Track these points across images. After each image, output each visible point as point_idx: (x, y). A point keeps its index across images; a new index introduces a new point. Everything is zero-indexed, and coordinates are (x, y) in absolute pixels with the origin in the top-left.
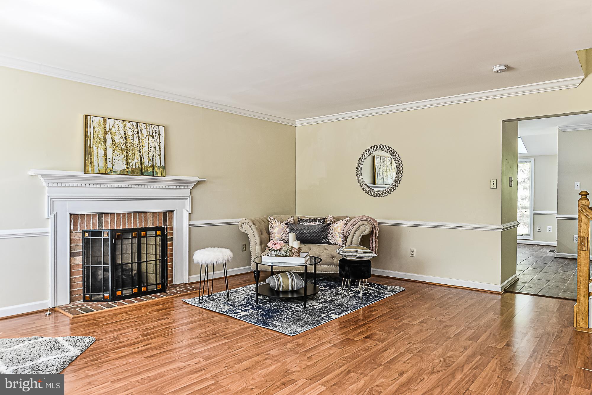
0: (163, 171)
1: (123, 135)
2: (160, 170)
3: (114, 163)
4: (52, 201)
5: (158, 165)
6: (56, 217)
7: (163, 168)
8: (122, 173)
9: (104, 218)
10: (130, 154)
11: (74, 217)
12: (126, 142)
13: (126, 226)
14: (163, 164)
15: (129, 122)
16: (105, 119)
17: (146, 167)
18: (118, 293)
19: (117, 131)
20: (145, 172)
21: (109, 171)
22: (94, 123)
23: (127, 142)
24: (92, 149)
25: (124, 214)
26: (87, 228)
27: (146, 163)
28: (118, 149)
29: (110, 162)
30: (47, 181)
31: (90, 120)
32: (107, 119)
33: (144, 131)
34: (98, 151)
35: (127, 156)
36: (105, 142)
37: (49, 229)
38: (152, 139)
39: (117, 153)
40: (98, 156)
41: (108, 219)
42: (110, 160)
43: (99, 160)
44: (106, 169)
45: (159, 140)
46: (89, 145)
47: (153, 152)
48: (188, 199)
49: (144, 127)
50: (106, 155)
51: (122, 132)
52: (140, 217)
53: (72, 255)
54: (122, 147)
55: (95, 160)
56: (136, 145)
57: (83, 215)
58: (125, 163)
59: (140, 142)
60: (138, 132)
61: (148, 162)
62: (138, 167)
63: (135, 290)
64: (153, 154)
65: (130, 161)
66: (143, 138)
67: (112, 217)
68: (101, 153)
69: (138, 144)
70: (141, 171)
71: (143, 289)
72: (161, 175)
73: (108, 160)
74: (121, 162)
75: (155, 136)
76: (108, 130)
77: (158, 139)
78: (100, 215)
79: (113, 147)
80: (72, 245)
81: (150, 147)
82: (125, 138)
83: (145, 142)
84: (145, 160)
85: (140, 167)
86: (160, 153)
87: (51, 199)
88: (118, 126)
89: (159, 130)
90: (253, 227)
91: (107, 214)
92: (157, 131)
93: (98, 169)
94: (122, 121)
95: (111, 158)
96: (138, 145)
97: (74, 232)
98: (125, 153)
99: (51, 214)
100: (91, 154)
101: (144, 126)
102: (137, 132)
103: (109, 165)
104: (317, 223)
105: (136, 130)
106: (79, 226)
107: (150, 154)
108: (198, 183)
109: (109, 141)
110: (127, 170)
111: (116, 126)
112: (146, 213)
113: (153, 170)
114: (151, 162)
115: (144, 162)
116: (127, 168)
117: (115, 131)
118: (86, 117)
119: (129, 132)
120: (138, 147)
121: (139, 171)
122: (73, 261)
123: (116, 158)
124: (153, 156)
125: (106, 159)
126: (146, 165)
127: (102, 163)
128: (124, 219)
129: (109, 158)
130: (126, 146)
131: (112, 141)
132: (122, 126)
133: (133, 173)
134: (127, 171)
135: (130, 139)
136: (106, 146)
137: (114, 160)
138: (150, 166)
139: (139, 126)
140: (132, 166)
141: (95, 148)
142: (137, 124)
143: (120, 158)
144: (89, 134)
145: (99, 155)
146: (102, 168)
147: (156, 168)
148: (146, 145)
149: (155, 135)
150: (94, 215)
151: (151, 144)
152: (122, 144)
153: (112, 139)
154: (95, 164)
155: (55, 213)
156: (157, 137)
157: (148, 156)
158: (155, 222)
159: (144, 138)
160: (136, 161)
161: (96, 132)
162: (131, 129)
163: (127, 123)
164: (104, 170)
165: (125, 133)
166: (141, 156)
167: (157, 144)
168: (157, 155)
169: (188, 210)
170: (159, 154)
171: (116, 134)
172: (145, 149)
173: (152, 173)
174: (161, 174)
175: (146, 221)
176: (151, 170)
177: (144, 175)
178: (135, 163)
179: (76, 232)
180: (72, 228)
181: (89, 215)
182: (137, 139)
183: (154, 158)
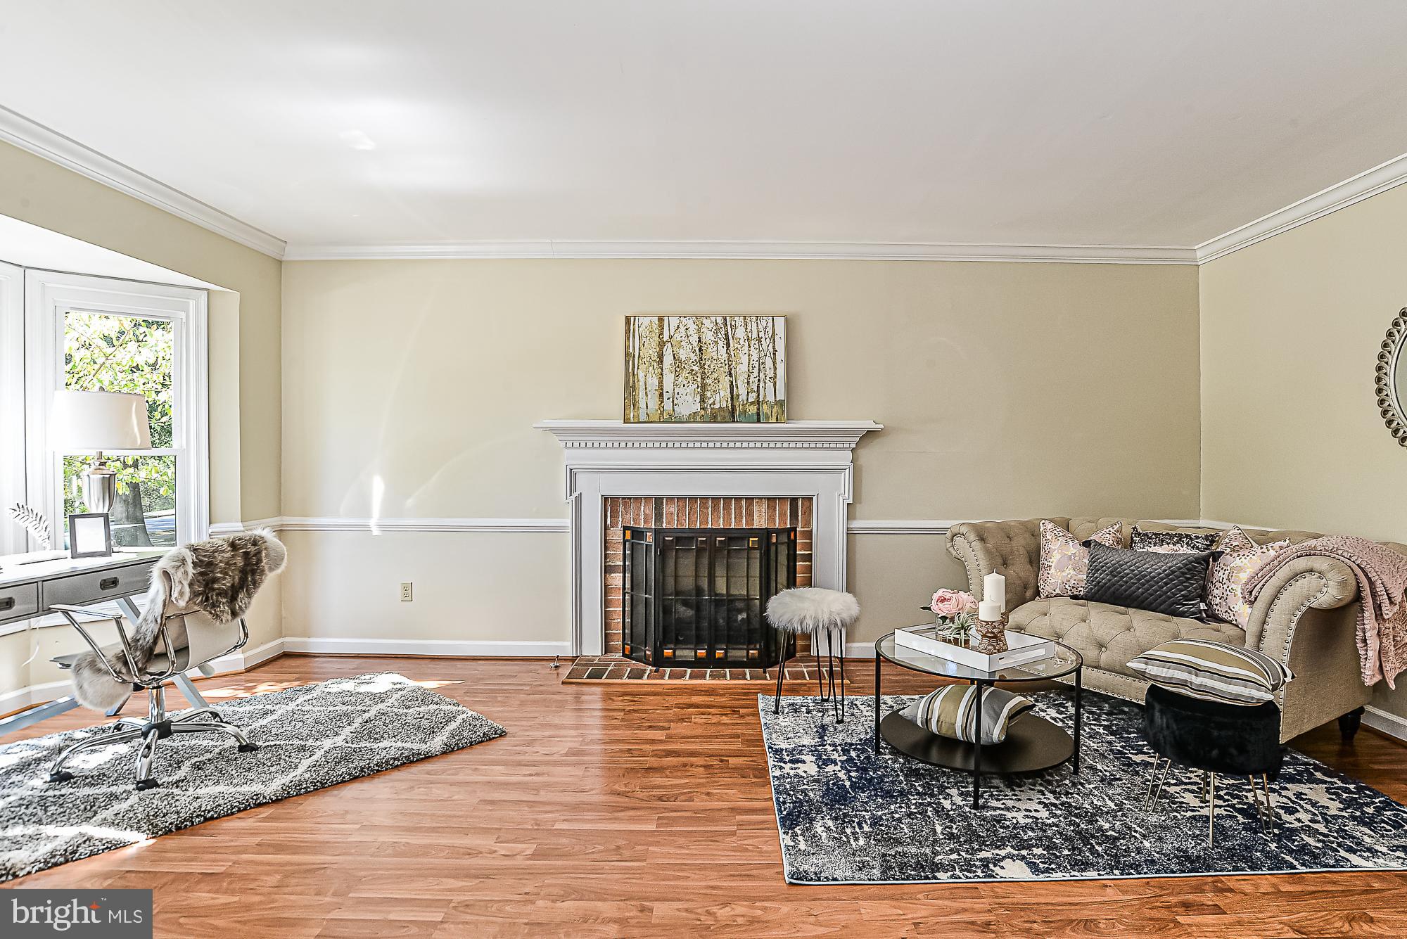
0: (780, 412)
1: (695, 344)
2: (775, 410)
3: (676, 402)
4: (572, 475)
5: (771, 398)
6: (579, 500)
7: (781, 405)
8: (693, 417)
9: (665, 506)
10: (708, 381)
11: (611, 504)
12: (701, 359)
13: (707, 523)
14: (781, 396)
15: (707, 317)
16: (661, 319)
17: (743, 405)
18: (668, 652)
19: (683, 338)
20: (739, 415)
21: (666, 416)
22: (641, 329)
23: (704, 357)
24: (636, 377)
25: (704, 499)
26: (635, 523)
27: (743, 397)
28: (685, 373)
29: (668, 399)
30: (560, 438)
31: (634, 324)
32: (666, 318)
33: (740, 333)
34: (647, 379)
35: (704, 386)
36: (661, 361)
37: (568, 522)
38: (757, 346)
39: (684, 380)
40: (646, 389)
41: (673, 509)
42: (670, 395)
43: (649, 396)
44: (662, 413)
45: (774, 347)
46: (630, 371)
47: (759, 373)
48: (847, 471)
49: (740, 323)
50: (661, 386)
51: (694, 339)
52: (738, 508)
53: (607, 570)
54: (695, 368)
55: (640, 396)
56: (723, 361)
57: (626, 500)
58: (698, 399)
59: (730, 356)
60: (727, 335)
61: (748, 395)
62: (725, 406)
63: (702, 653)
64: (758, 378)
65: (709, 394)
66: (736, 346)
67: (680, 503)
68: (653, 384)
69: (726, 359)
70: (732, 415)
71: (720, 653)
72: (777, 420)
73: (666, 396)
74: (689, 398)
75: (763, 340)
76: (666, 338)
77: (771, 345)
78: (659, 500)
79: (676, 371)
80: (608, 552)
81: (752, 362)
82: (700, 350)
83: (741, 355)
84: (742, 390)
85: (730, 405)
86: (775, 374)
87: (571, 470)
88: (687, 329)
89: (773, 326)
90: (977, 545)
91: (670, 499)
92: (770, 329)
93: (647, 414)
94: (694, 318)
95: (671, 392)
96: (727, 362)
97: (612, 529)
98: (699, 379)
99: (571, 495)
100: (633, 388)
101: (739, 321)
102: (724, 336)
103: (668, 405)
104: (1184, 549)
105: (723, 332)
106: (620, 519)
107: (752, 377)
108: (870, 434)
109: (668, 359)
110: (703, 412)
111: (682, 329)
112: (750, 500)
113: (758, 409)
114: (755, 395)
115: (738, 396)
116: (703, 409)
117: (679, 339)
118: (628, 319)
119: (708, 337)
120: (726, 365)
121: (727, 414)
122: (610, 581)
123: (682, 391)
124: (759, 380)
125: (661, 395)
126: (743, 400)
127: (653, 403)
128: (705, 510)
129: (668, 392)
130: (702, 366)
131: (675, 358)
132: (693, 327)
133: (714, 418)
134: (703, 416)
135: (710, 352)
136: (662, 370)
137: (676, 396)
138: (752, 403)
139: (728, 323)
140: (714, 403)
141: (641, 374)
142: (725, 320)
143: (688, 390)
144: (631, 350)
145: (649, 388)
146: (654, 411)
147: (765, 407)
148: (745, 359)
149: (764, 337)
150: (648, 499)
151: (755, 357)
152: (693, 362)
153: (674, 355)
154: (642, 404)
155: (576, 494)
156: (768, 340)
157: (748, 382)
158: (771, 518)
159: (739, 346)
160: (722, 394)
161: (643, 345)
162: (713, 330)
163: (705, 321)
164: (658, 416)
165: (700, 341)
166: (732, 382)
167: (768, 354)
168: (768, 379)
169: (847, 495)
170: (773, 375)
171: (682, 343)
172: (742, 369)
173: (755, 417)
174: (777, 418)
175: (750, 516)
176: (752, 410)
177: (737, 422)
178: (720, 398)
179: (615, 529)
180: (609, 522)
181: (638, 499)
182: (725, 348)
183: (762, 384)
